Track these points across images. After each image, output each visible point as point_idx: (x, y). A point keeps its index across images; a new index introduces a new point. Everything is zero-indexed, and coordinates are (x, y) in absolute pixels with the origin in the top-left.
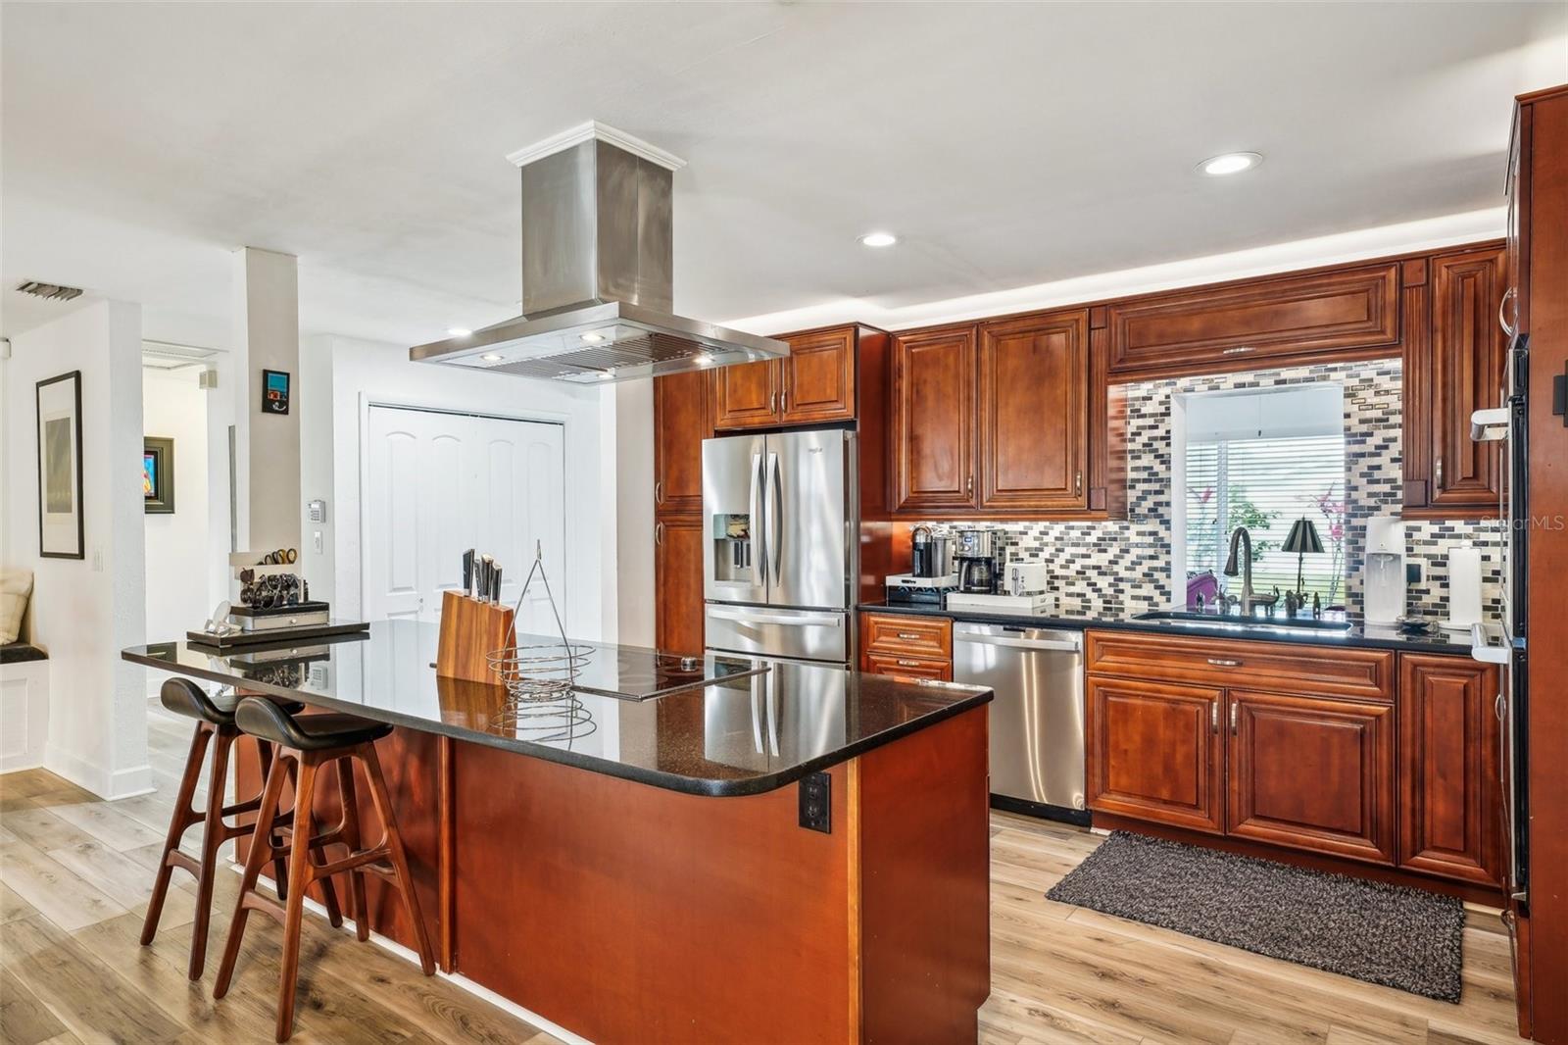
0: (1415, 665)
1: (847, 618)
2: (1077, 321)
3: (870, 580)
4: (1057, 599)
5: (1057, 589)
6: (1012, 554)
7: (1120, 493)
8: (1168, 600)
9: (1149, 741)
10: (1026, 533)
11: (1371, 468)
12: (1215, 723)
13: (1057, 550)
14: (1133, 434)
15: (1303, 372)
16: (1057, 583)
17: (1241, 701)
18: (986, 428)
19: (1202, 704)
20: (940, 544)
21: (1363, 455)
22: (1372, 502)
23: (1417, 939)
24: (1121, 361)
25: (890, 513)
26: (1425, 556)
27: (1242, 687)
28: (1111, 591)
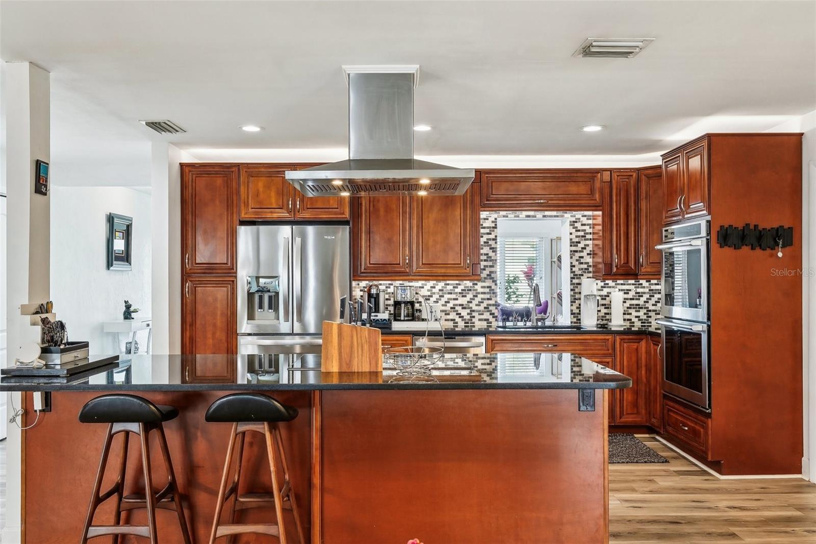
0: (621, 340)
11: (580, 257)
20: (382, 293)
22: (580, 272)
24: (488, 200)
26: (600, 296)
28: (468, 317)
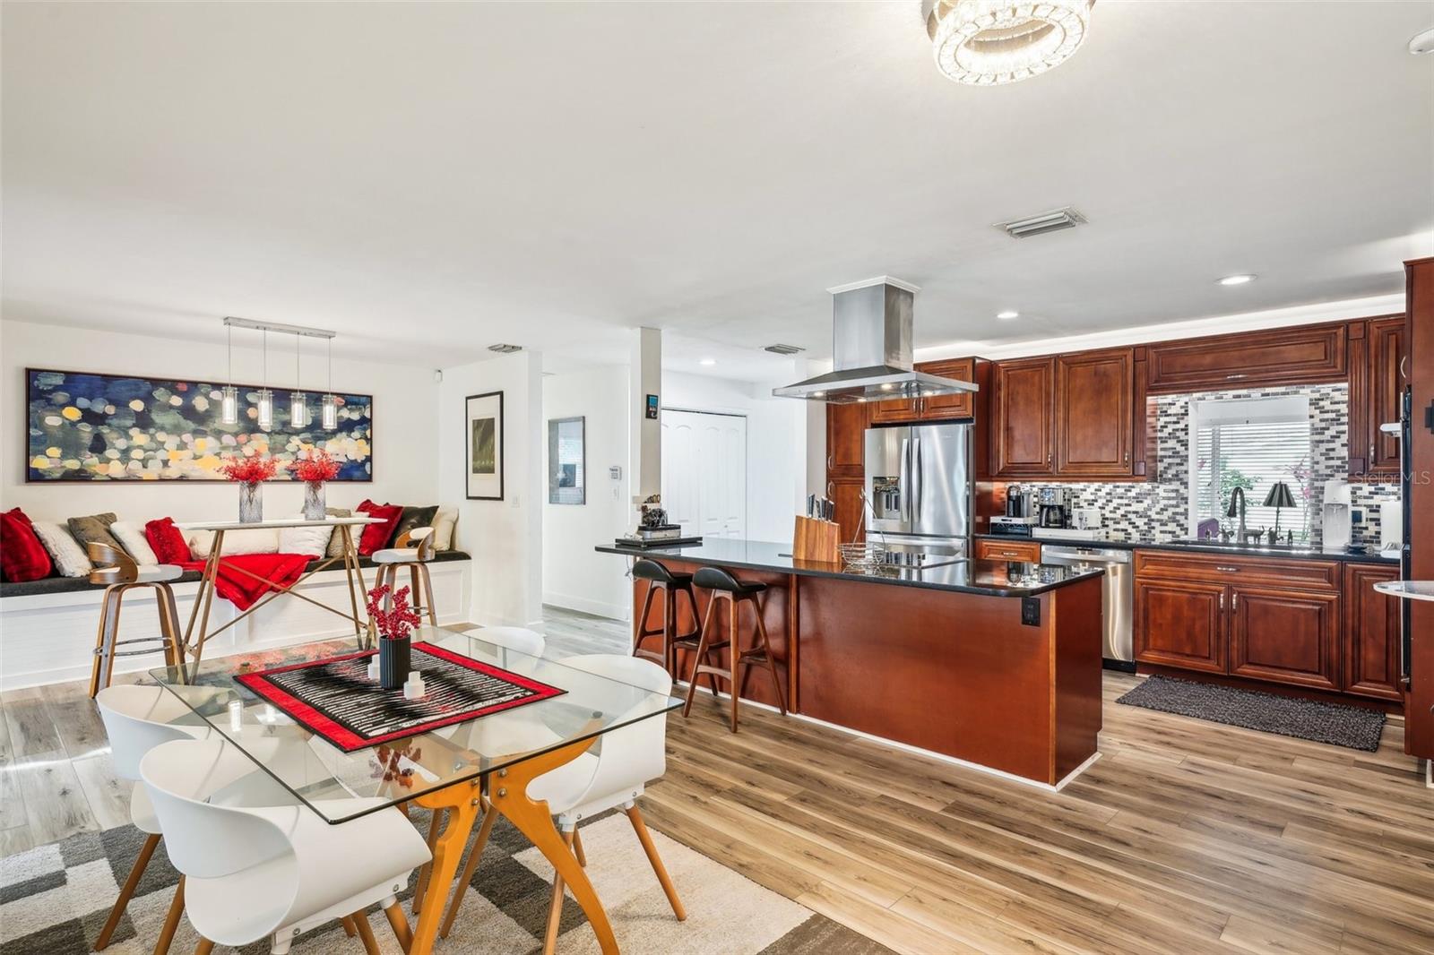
0: (1355, 570)
1: (968, 541)
2: (1126, 356)
3: (979, 519)
4: (1107, 533)
5: (1107, 526)
6: (1075, 504)
7: (1153, 465)
8: (1186, 534)
9: (1177, 618)
10: (1085, 490)
11: (1328, 450)
12: (1222, 607)
13: (1107, 501)
14: (1161, 427)
15: (1283, 389)
16: (1107, 522)
17: (1239, 593)
18: (1061, 423)
19: (1213, 595)
20: (1025, 498)
21: (1322, 442)
22: (1328, 472)
23: (1353, 727)
24: (1156, 382)
25: (992, 477)
26: (1365, 506)
27: (1239, 584)
28: (1146, 528)
